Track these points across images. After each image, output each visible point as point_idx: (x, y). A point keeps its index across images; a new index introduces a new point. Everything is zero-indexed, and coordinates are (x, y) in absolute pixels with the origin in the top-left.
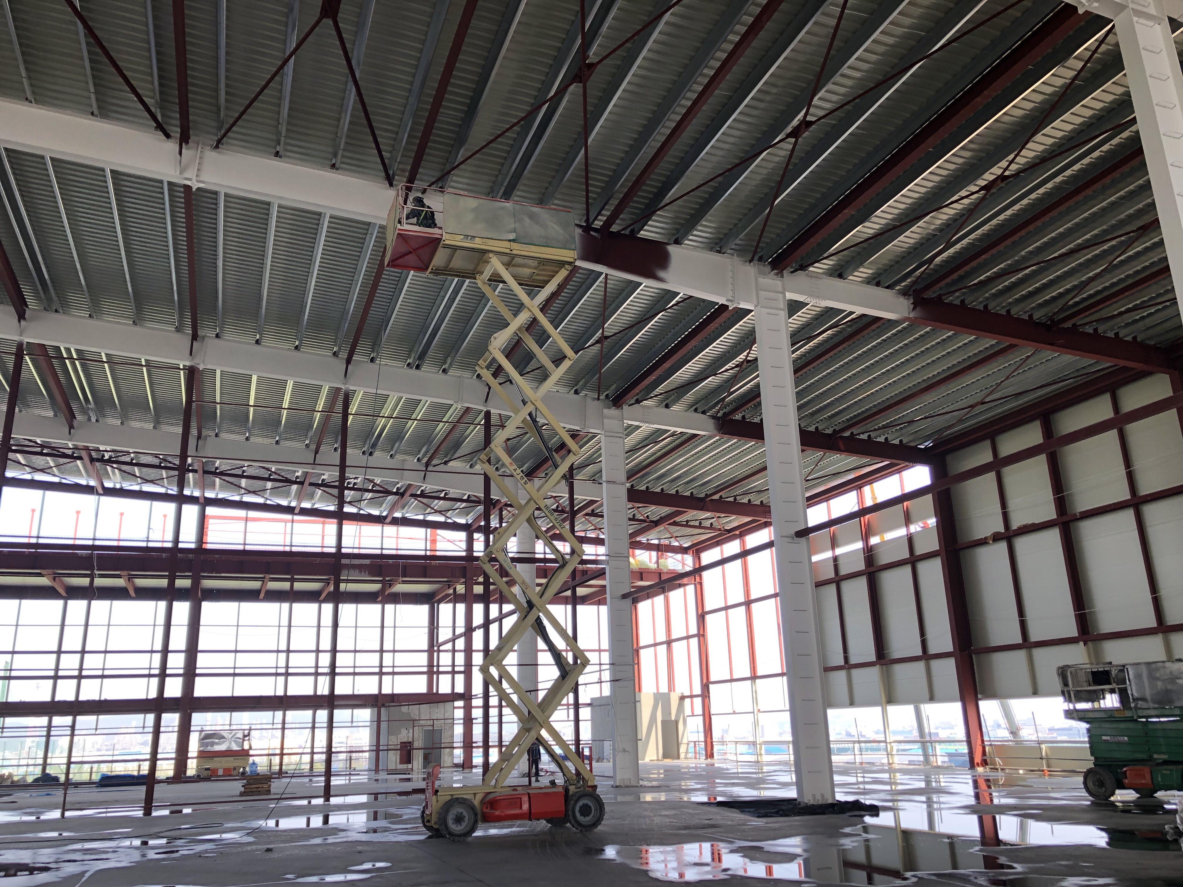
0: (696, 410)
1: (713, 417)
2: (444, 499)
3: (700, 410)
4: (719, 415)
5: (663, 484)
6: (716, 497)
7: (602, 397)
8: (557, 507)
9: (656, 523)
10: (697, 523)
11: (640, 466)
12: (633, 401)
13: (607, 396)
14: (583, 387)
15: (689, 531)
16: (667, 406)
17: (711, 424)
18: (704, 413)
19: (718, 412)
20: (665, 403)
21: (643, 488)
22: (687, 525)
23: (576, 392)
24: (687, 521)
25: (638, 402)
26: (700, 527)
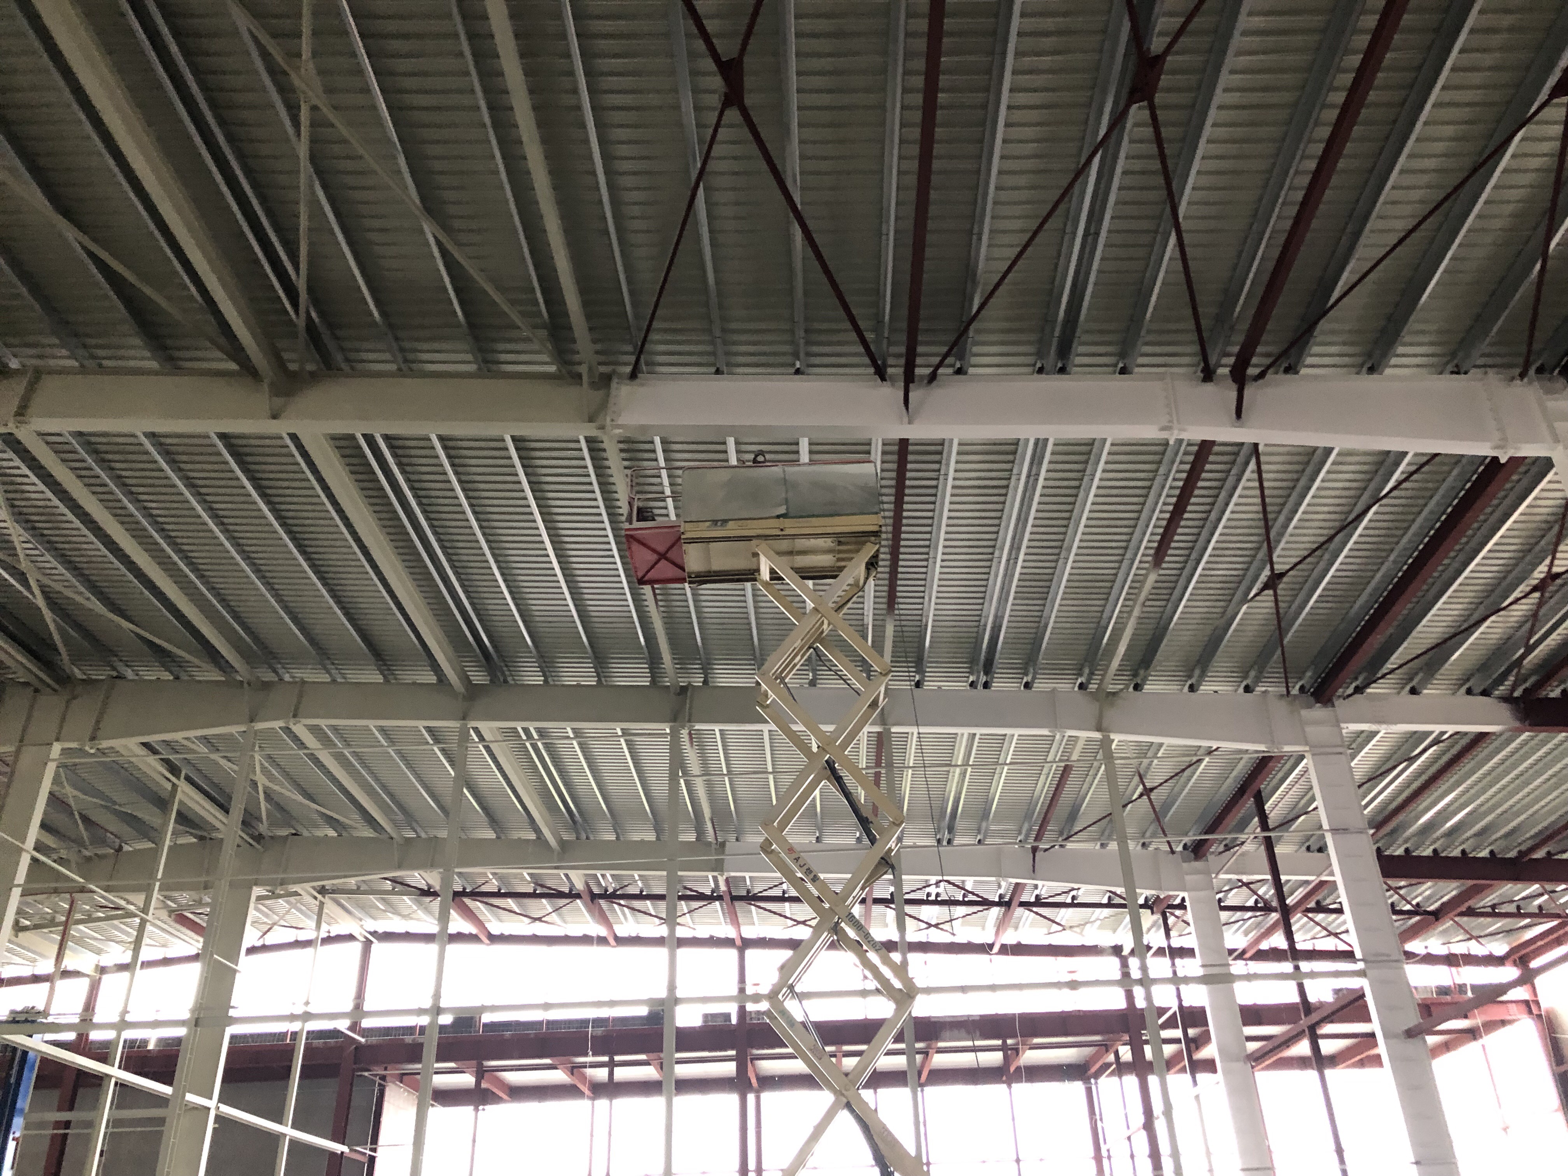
0: (1469, 692)
1: (1507, 699)
2: (1072, 905)
3: (1478, 690)
4: (1516, 694)
5: (1434, 842)
6: (1540, 854)
7: (1295, 691)
8: (1256, 902)
9: (1437, 915)
10: (1512, 908)
11: (1386, 812)
12: (1350, 690)
13: (1302, 688)
14: (1258, 680)
15: (1499, 924)
16: (1414, 691)
17: (1504, 711)
18: (1485, 693)
19: (1514, 688)
20: (1408, 688)
21: (1400, 852)
22: (1493, 913)
23: (1247, 689)
24: (1493, 907)
25: (1359, 690)
26: (1519, 914)
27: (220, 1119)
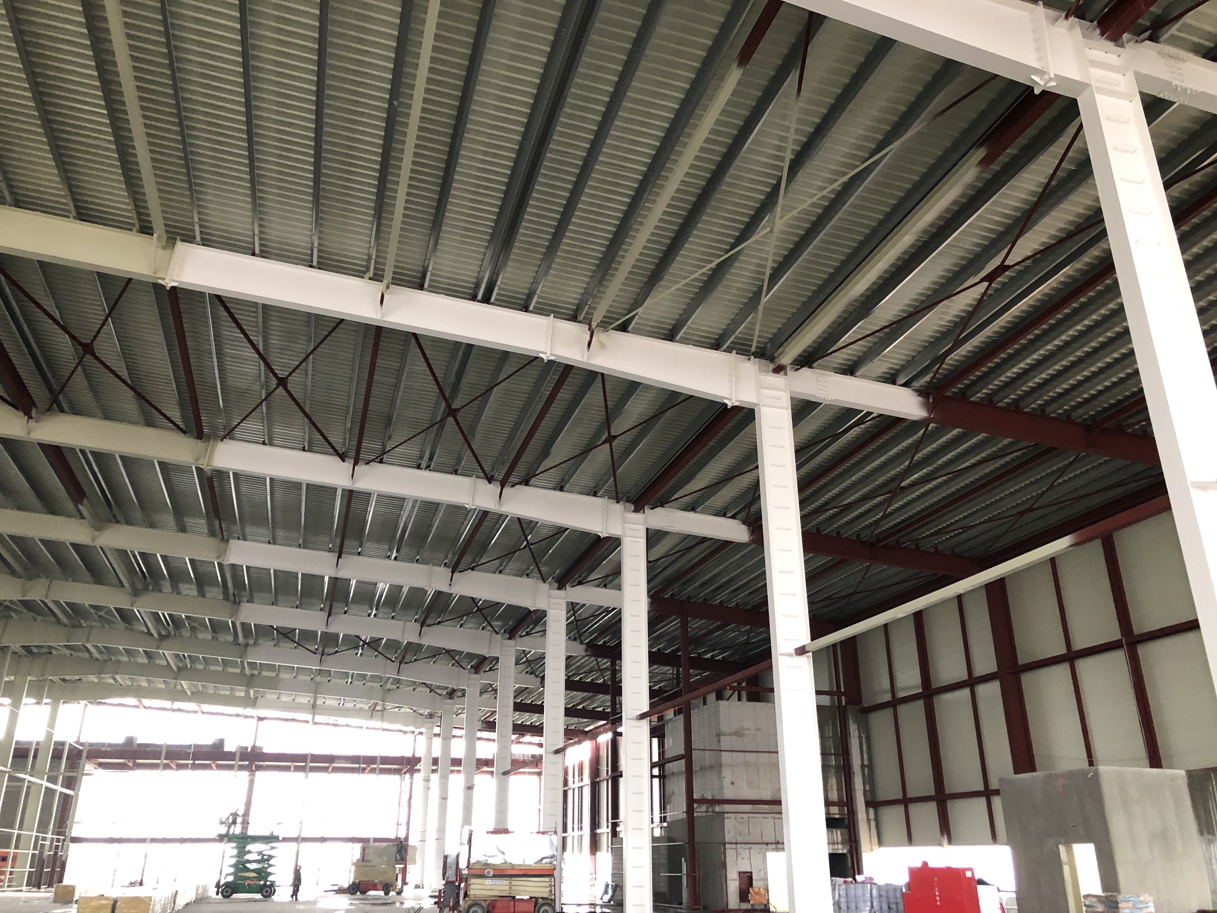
27: (46, 788)
